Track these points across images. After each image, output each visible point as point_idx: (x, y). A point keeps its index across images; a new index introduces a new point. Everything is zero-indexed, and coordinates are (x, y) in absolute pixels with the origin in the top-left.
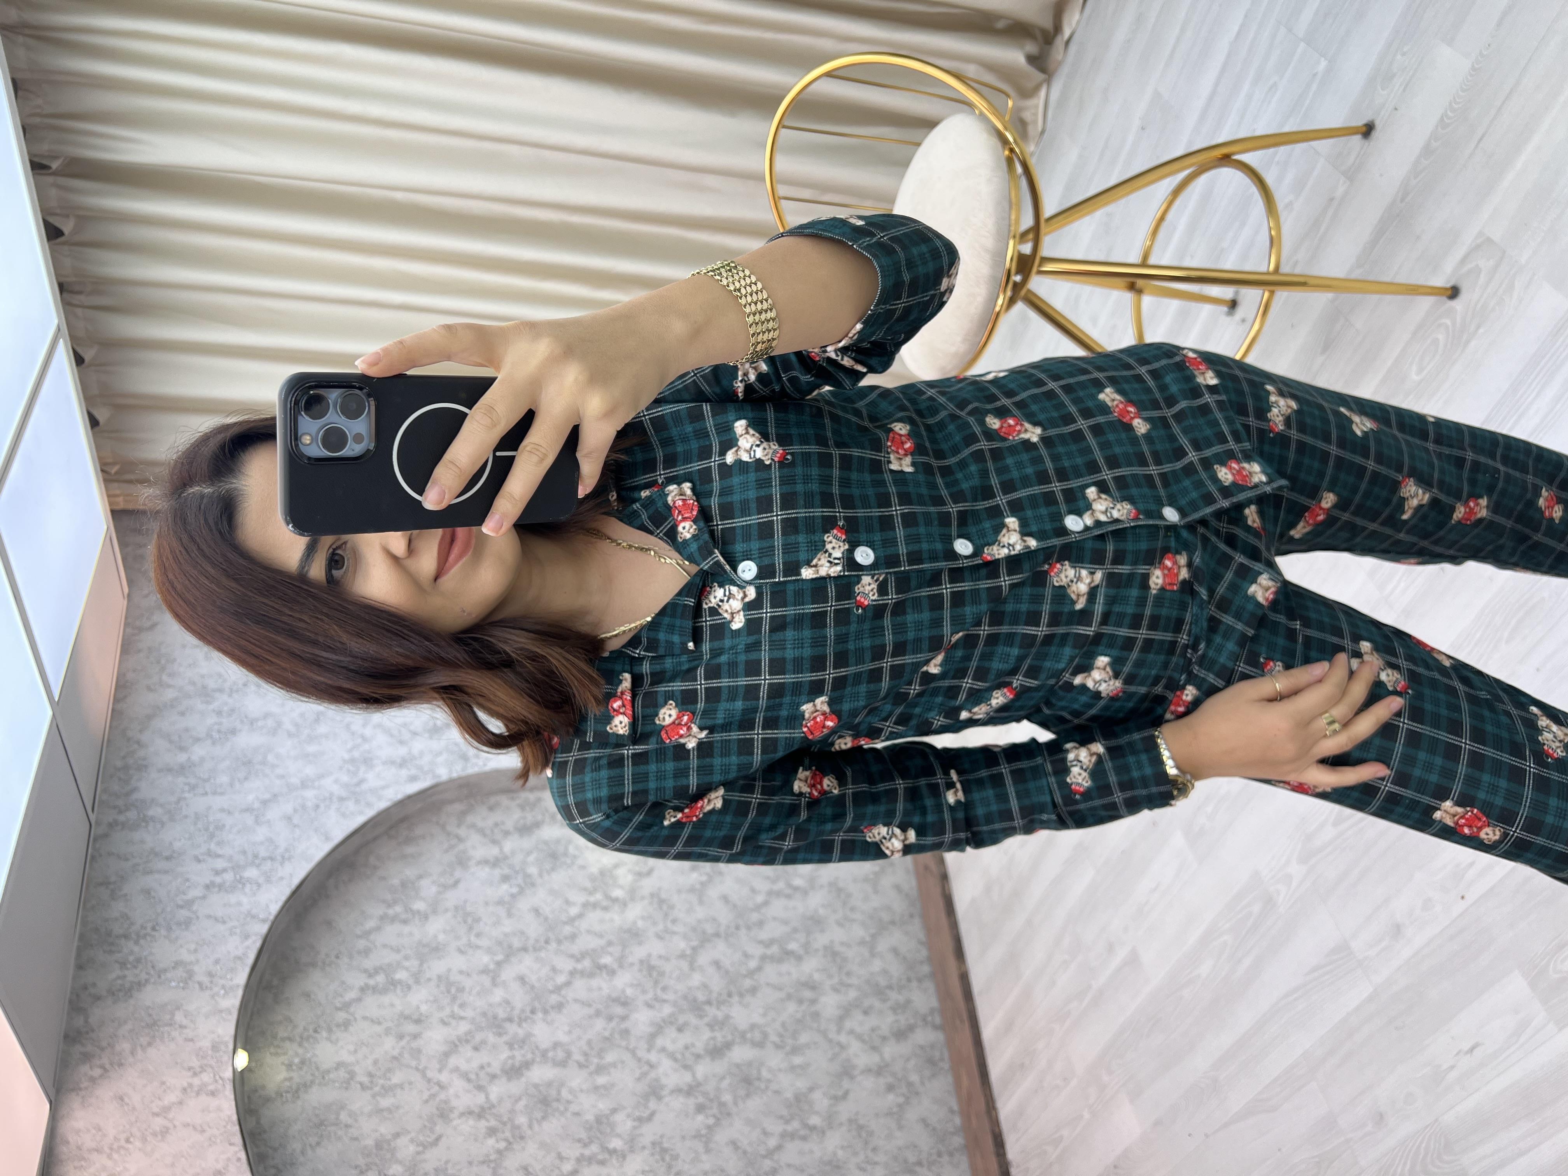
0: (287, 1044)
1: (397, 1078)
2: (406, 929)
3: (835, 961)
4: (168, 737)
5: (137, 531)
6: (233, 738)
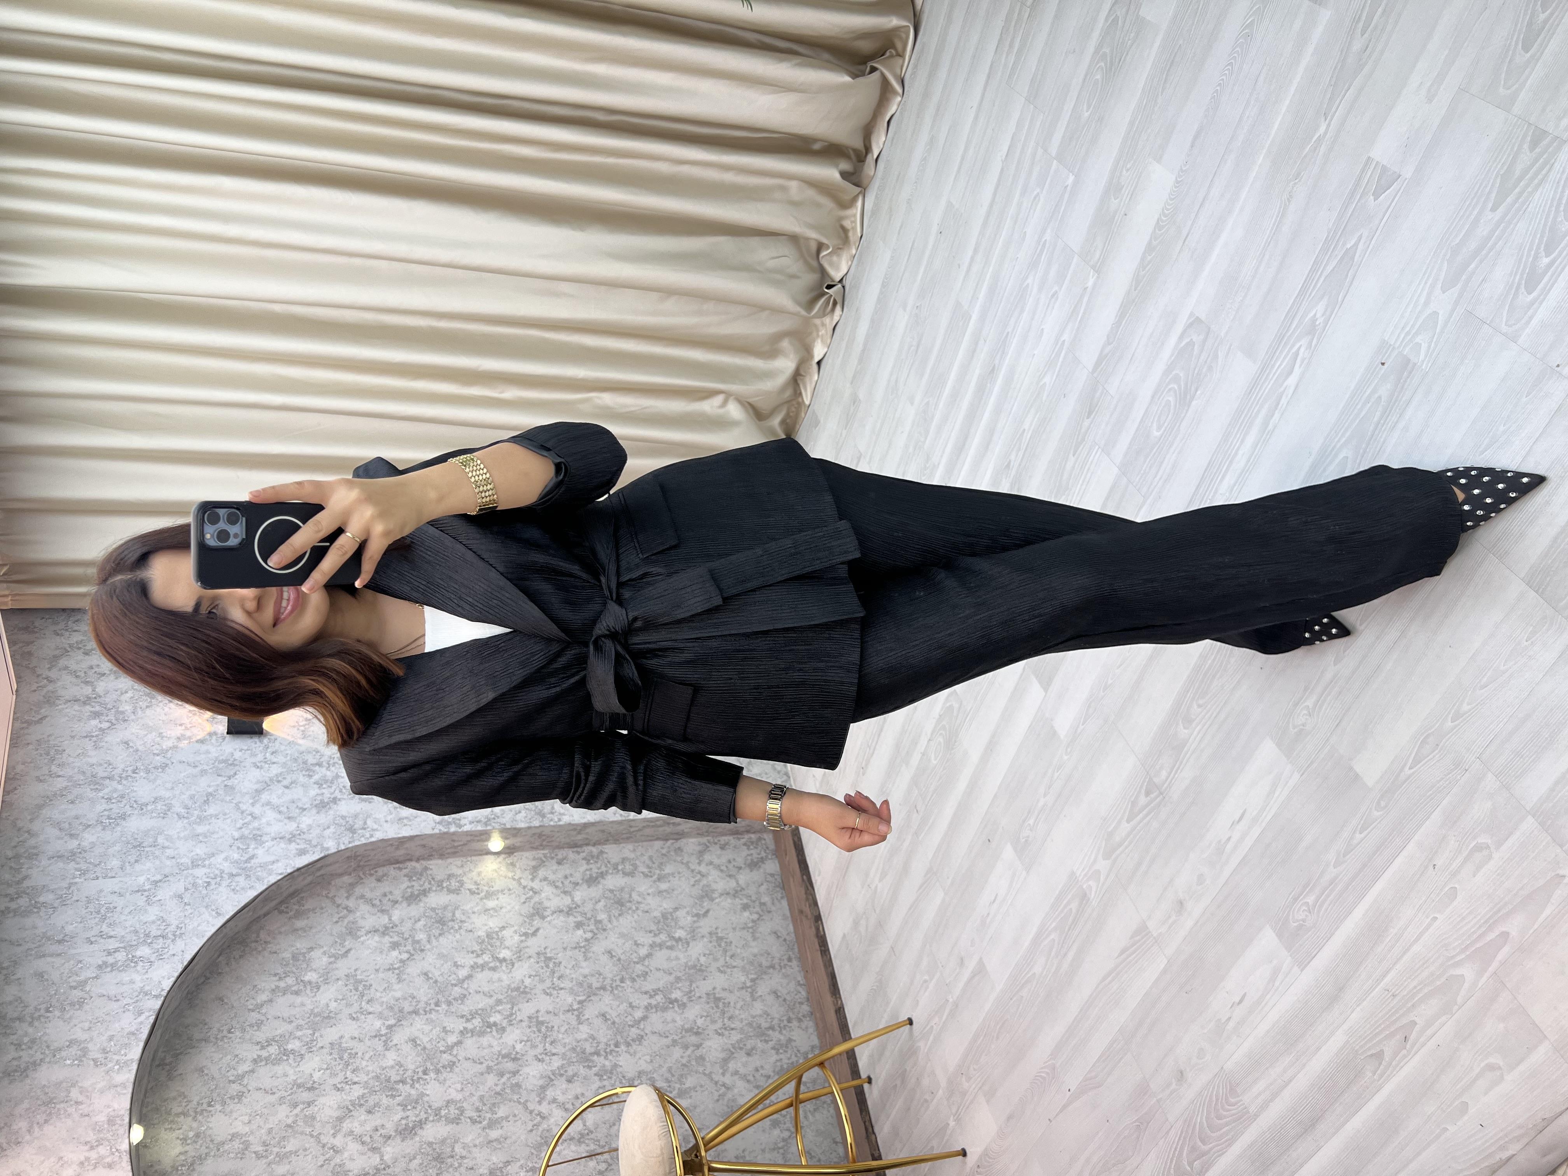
0: (181, 1119)
1: (292, 1145)
2: (299, 1000)
3: (717, 1007)
4: (58, 825)
5: (26, 629)
6: (123, 823)
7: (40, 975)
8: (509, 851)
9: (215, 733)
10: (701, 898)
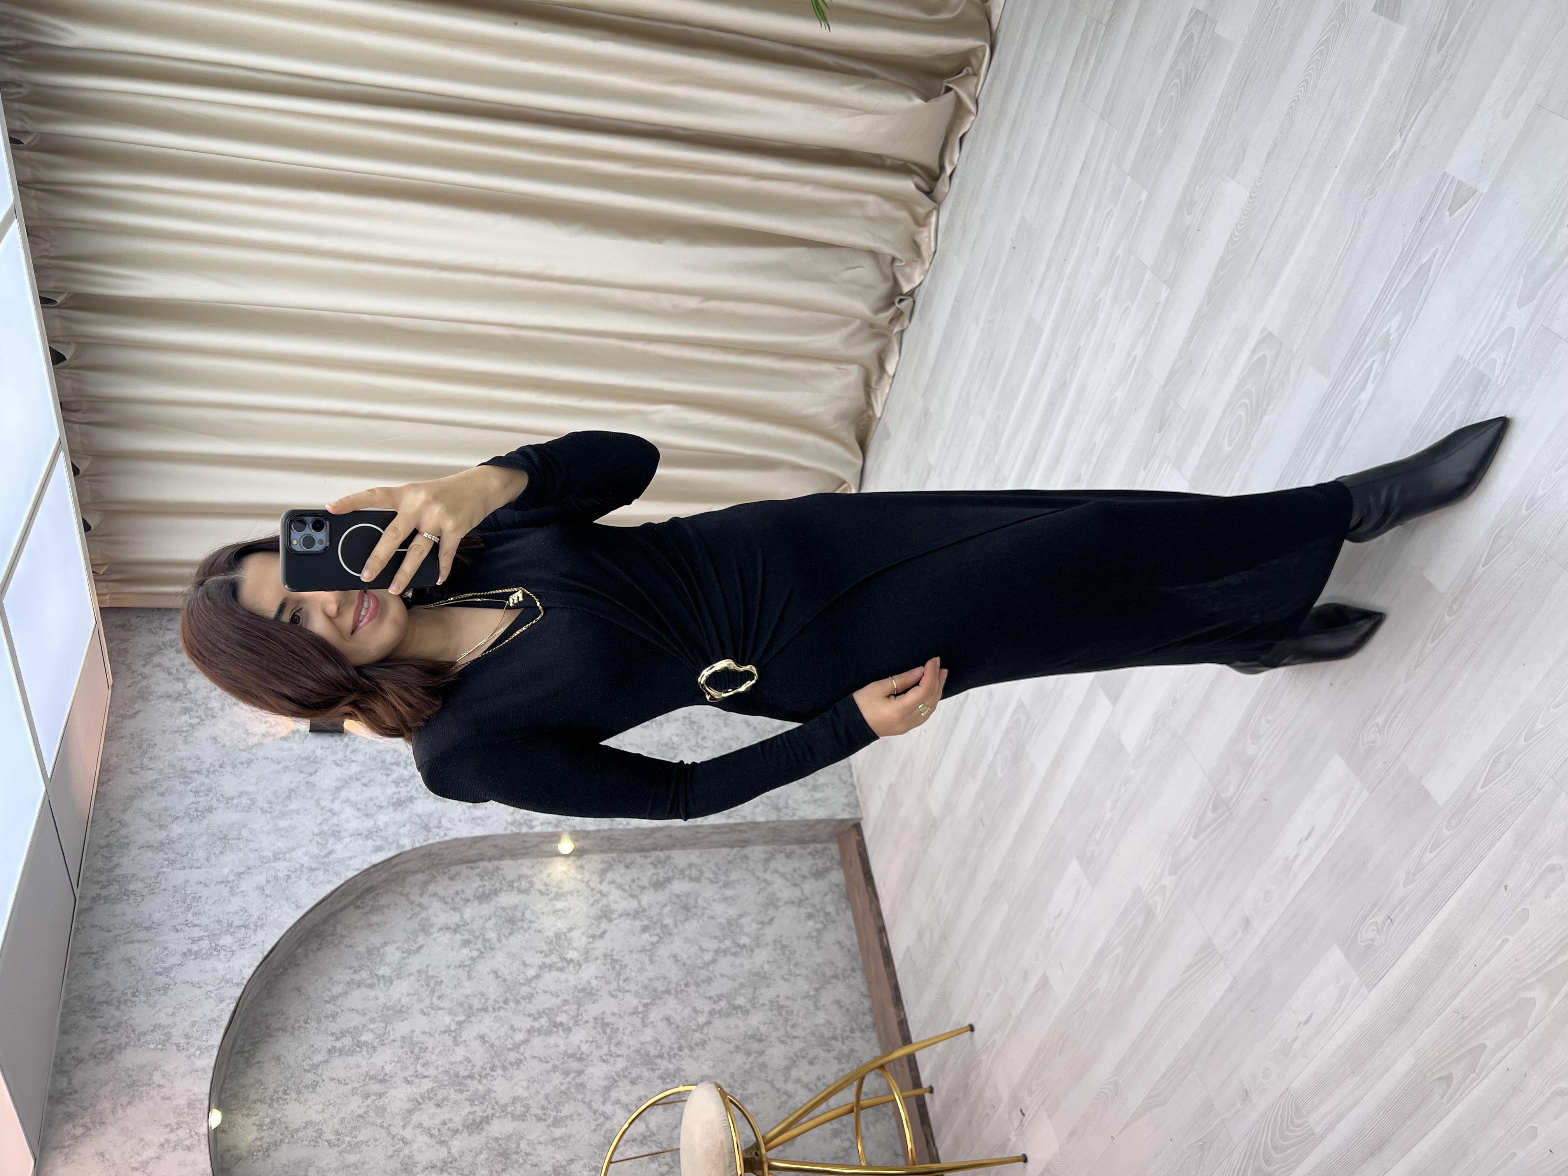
0: (258, 1105)
1: (363, 1135)
2: (371, 993)
3: (780, 1014)
4: (148, 816)
5: (123, 626)
6: (210, 816)
7: (128, 961)
8: (578, 853)
9: (298, 731)
10: (766, 906)
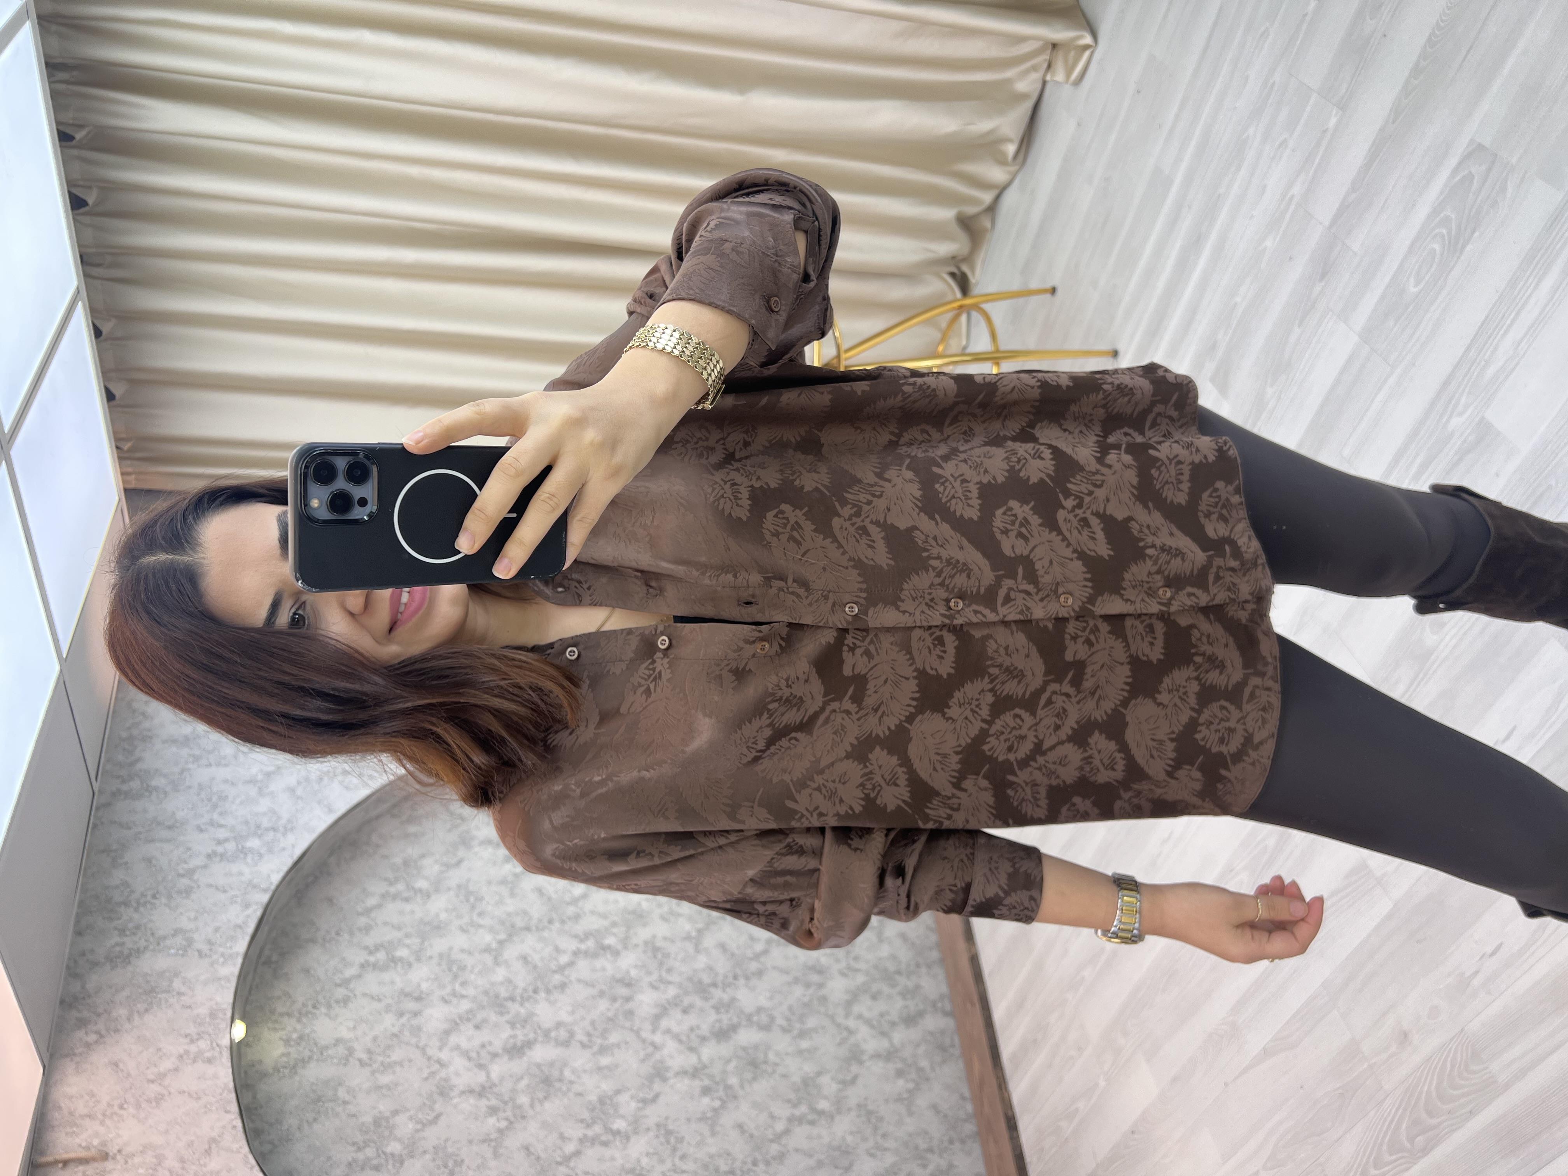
0: (286, 1019)
1: (397, 1055)
2: (408, 907)
7: (149, 861)
